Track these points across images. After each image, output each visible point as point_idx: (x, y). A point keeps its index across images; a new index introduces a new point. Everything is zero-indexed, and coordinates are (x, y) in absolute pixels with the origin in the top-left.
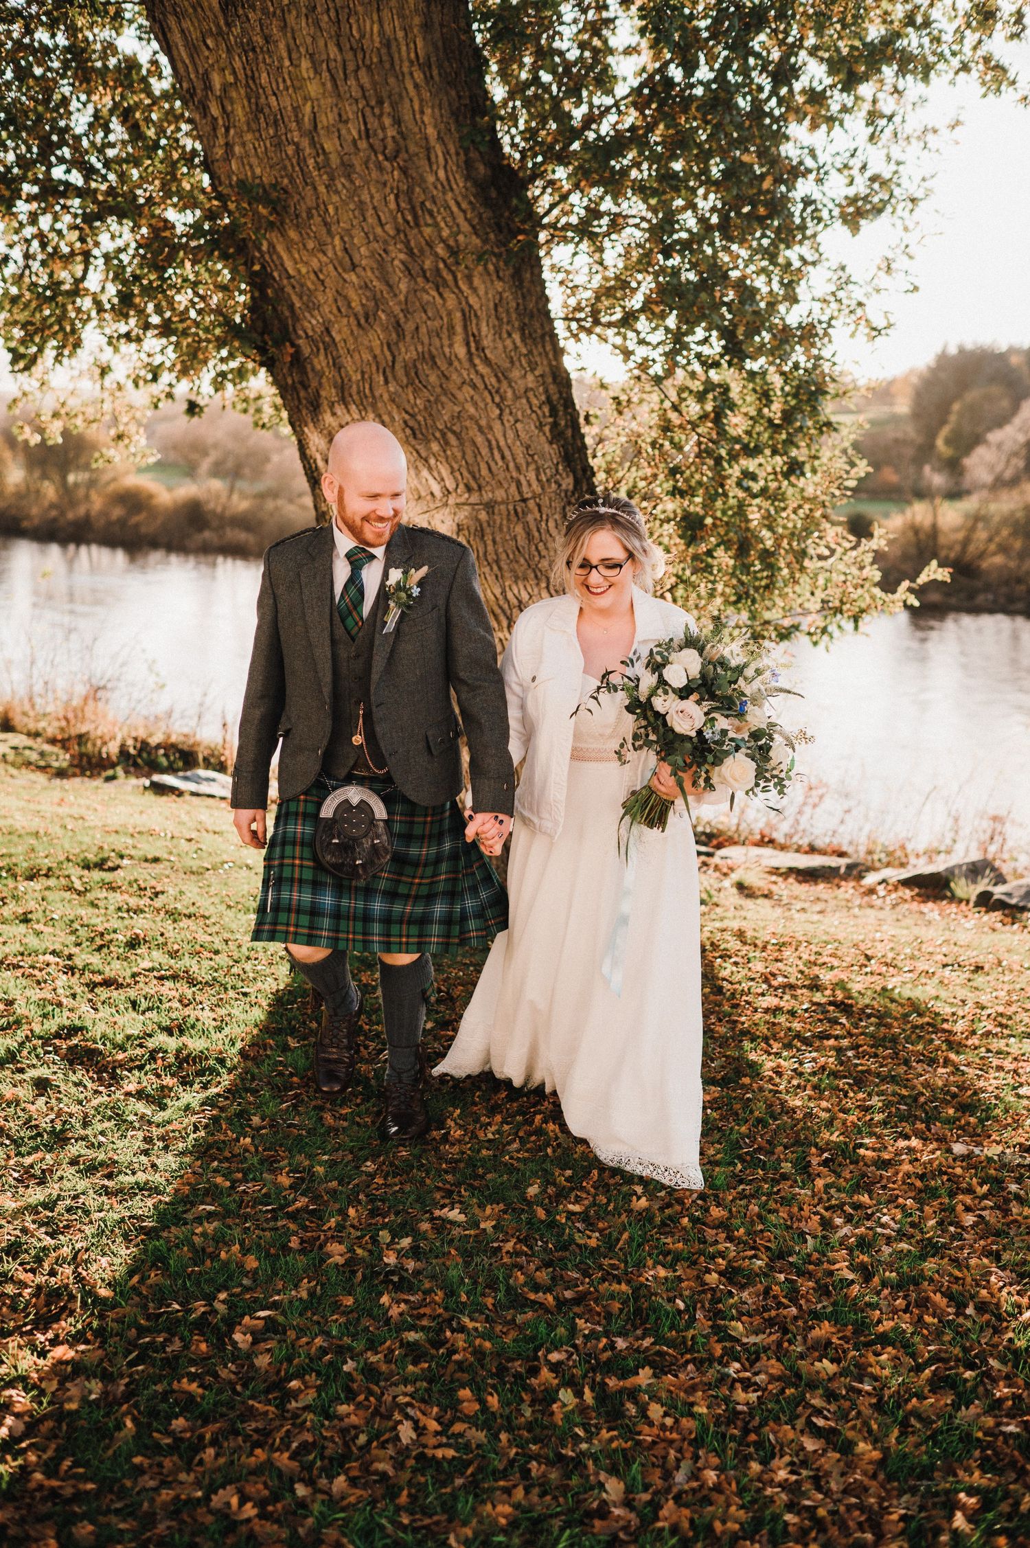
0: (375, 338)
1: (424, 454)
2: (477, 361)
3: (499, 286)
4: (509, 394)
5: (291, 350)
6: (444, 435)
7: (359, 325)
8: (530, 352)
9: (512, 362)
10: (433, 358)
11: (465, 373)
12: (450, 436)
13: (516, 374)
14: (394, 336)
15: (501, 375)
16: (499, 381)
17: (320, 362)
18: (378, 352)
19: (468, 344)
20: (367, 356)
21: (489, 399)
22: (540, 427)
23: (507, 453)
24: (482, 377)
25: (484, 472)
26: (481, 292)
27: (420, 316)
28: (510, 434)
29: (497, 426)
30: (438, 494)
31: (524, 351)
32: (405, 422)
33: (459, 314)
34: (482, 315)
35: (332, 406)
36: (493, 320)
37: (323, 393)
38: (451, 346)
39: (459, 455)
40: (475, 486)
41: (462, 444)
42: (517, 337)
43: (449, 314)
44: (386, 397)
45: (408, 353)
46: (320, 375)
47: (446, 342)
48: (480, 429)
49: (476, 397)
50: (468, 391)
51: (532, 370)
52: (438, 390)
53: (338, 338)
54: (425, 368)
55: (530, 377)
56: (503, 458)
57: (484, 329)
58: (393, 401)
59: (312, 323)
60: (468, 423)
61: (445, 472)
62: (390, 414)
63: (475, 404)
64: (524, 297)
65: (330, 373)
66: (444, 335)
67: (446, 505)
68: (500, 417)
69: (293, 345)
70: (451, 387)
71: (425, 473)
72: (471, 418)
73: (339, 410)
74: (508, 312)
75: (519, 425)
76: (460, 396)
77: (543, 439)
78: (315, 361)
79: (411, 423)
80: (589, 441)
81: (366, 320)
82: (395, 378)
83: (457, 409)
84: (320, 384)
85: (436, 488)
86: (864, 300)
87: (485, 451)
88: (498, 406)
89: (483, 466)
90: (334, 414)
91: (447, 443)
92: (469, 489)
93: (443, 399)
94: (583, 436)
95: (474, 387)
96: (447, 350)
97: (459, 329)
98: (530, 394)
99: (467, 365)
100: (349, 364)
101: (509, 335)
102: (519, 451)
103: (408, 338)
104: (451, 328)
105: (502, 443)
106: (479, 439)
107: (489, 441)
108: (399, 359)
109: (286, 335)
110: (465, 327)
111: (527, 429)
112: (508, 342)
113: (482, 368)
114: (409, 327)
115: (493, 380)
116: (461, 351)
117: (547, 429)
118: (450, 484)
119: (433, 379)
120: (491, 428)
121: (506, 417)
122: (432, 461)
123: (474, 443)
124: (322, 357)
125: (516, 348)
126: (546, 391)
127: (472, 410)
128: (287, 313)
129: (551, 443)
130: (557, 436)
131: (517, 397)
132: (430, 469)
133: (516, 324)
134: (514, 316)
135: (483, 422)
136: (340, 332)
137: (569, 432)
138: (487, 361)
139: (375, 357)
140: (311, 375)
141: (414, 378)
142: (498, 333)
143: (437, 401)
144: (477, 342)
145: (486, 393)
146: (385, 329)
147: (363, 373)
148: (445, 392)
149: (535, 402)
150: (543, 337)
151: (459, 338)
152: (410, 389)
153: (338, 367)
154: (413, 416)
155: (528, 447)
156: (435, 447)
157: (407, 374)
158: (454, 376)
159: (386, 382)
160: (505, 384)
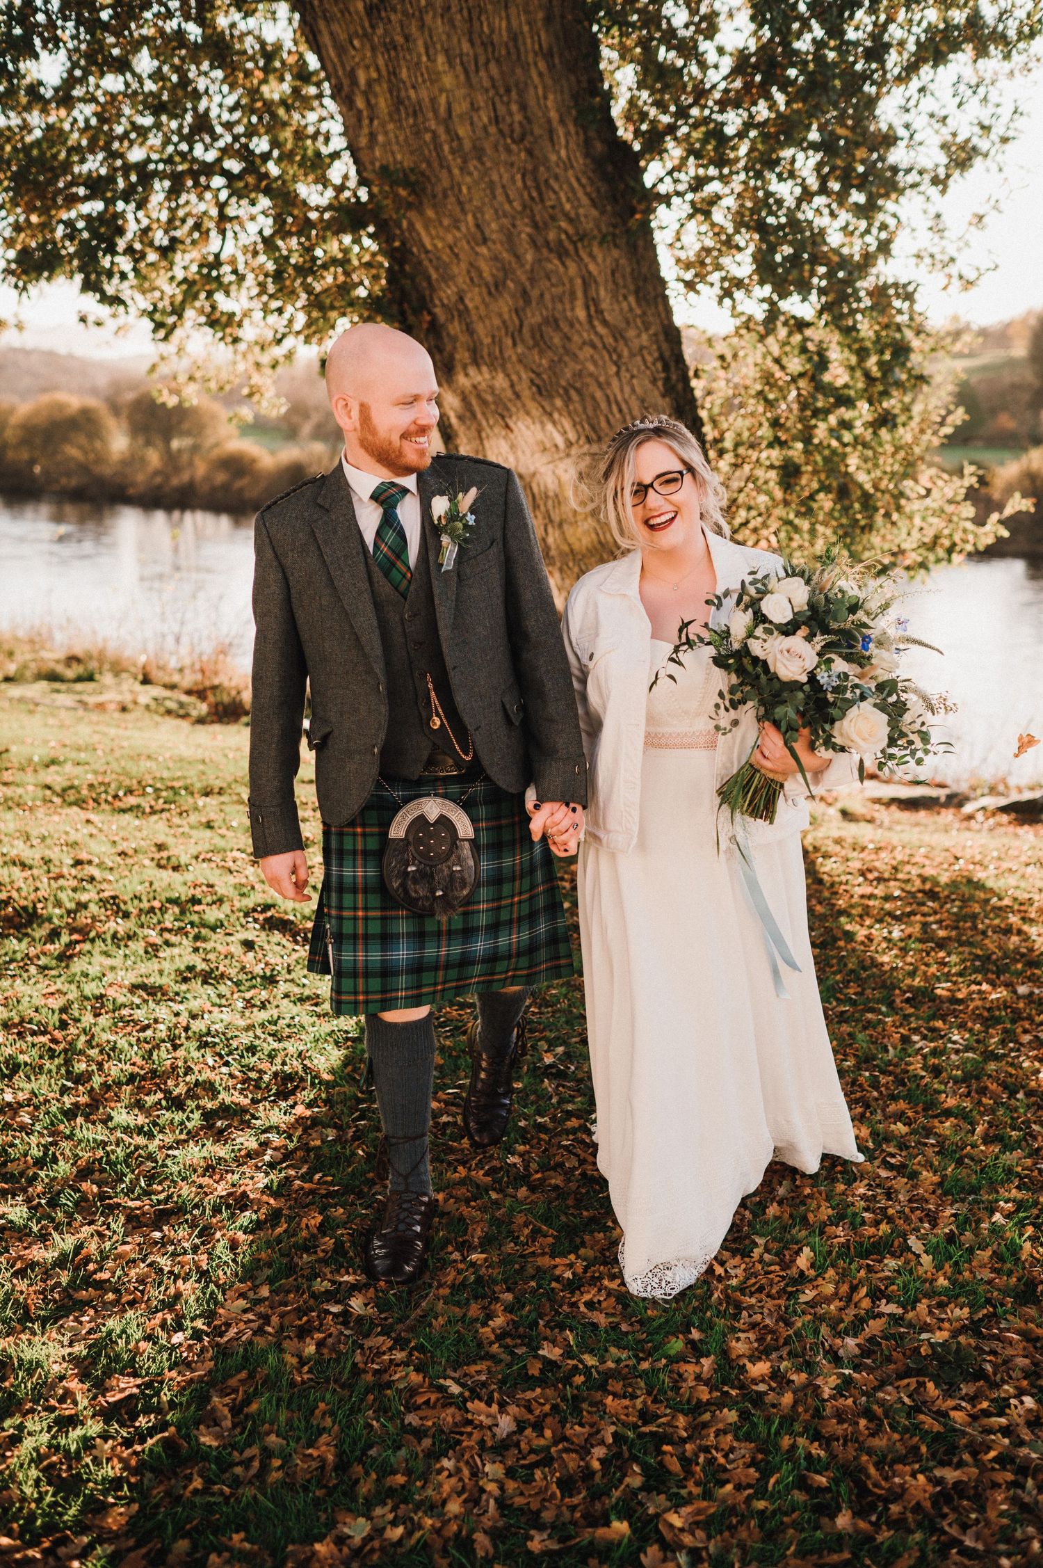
0: (504, 305)
1: (548, 411)
2: (596, 323)
3: (616, 253)
4: (626, 353)
5: (428, 318)
6: (566, 391)
7: (490, 293)
8: (644, 313)
9: (628, 323)
10: (556, 321)
11: (585, 335)
12: (573, 394)
13: (631, 333)
14: (521, 303)
15: (618, 334)
16: (616, 340)
17: (455, 328)
18: (506, 317)
19: (587, 308)
20: (497, 322)
21: (607, 357)
22: (654, 381)
23: (624, 407)
24: (601, 337)
25: (603, 424)
26: (600, 260)
27: (544, 284)
28: (627, 389)
29: (615, 383)
30: (561, 444)
31: (639, 312)
32: (532, 381)
33: (579, 281)
34: (600, 279)
35: (465, 367)
36: (610, 286)
37: (457, 356)
38: (573, 309)
39: (580, 409)
40: (595, 438)
41: (583, 400)
42: (632, 299)
43: (571, 280)
44: (514, 358)
45: (534, 317)
46: (454, 339)
47: (568, 306)
48: (600, 385)
49: (595, 356)
50: (588, 351)
51: (647, 329)
52: (561, 351)
53: (470, 305)
54: (548, 330)
55: (645, 337)
56: (620, 411)
57: (602, 293)
58: (520, 361)
59: (447, 293)
60: (588, 380)
61: (567, 424)
62: (518, 374)
63: (595, 363)
64: (637, 263)
65: (464, 338)
66: (566, 301)
67: (568, 455)
68: (618, 374)
69: (430, 313)
70: (573, 347)
71: (550, 427)
72: (591, 375)
73: (472, 371)
74: (624, 277)
75: (635, 381)
76: (581, 355)
77: (656, 393)
78: (450, 327)
79: (537, 381)
80: (698, 393)
81: (497, 288)
82: (521, 340)
83: (578, 367)
84: (455, 348)
85: (560, 440)
87: (603, 405)
88: (616, 363)
89: (602, 419)
90: (467, 375)
91: (570, 399)
92: (589, 440)
93: (566, 359)
94: (692, 390)
95: (594, 346)
96: (569, 314)
97: (580, 294)
98: (645, 352)
99: (587, 327)
100: (480, 329)
101: (625, 298)
102: (635, 405)
103: (534, 303)
104: (573, 294)
105: (619, 398)
106: (599, 395)
107: (607, 397)
108: (526, 323)
109: (423, 305)
110: (585, 292)
111: (642, 384)
112: (625, 305)
113: (601, 330)
114: (534, 294)
115: (611, 340)
116: (581, 314)
117: (660, 383)
118: (572, 436)
119: (557, 340)
120: (609, 384)
121: (624, 374)
122: (556, 416)
123: (594, 398)
124: (456, 325)
125: (631, 310)
126: (659, 348)
127: (592, 368)
128: (425, 284)
129: (663, 396)
130: (669, 389)
131: (632, 355)
132: (554, 423)
133: (632, 287)
134: (629, 280)
135: (602, 379)
136: (472, 300)
137: (680, 386)
138: (605, 323)
139: (504, 322)
140: (446, 340)
141: (539, 341)
142: (615, 297)
143: (560, 360)
144: (596, 305)
145: (605, 353)
146: (513, 296)
147: (493, 337)
148: (567, 351)
149: (649, 359)
150: (656, 297)
151: (579, 303)
152: (535, 352)
153: (470, 331)
154: (538, 375)
155: (643, 401)
156: (559, 402)
157: (533, 337)
158: (576, 338)
159: (515, 344)
160: (621, 342)
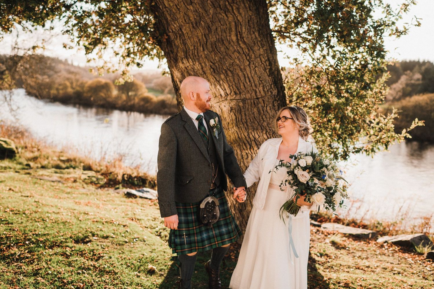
0: (200, 32)
1: (218, 79)
2: (240, 43)
3: (250, 13)
4: (253, 56)
5: (166, 37)
6: (226, 72)
7: (193, 27)
8: (262, 40)
9: (255, 44)
10: (223, 41)
11: (235, 47)
12: (229, 72)
13: (256, 48)
14: (207, 31)
15: (250, 48)
16: (249, 51)
17: (178, 42)
18: (200, 38)
19: (237, 36)
20: (196, 40)
21: (245, 58)
22: (265, 70)
23: (251, 79)
24: (242, 49)
25: (242, 87)
26: (243, 15)
27: (218, 24)
28: (253, 72)
29: (248, 69)
30: (223, 95)
31: (259, 39)
32: (211, 66)
33: (233, 23)
34: (243, 24)
35: (182, 60)
36: (247, 26)
37: (179, 55)
38: (230, 36)
39: (232, 80)
40: (238, 93)
41: (233, 76)
42: (257, 34)
43: (230, 23)
44: (203, 56)
45: (213, 39)
46: (178, 47)
47: (228, 35)
48: (241, 70)
49: (239, 57)
50: (237, 55)
51: (262, 47)
52: (224, 54)
53: (185, 32)
54: (219, 45)
55: (261, 50)
56: (250, 81)
57: (244, 30)
58: (206, 58)
59: (175, 26)
60: (236, 67)
61: (226, 87)
62: (205, 63)
63: (239, 60)
64: (260, 19)
65: (181, 46)
66: (228, 32)
67: (226, 99)
68: (249, 65)
69: (167, 35)
70: (230, 52)
71: (218, 87)
72: (237, 65)
73: (185, 61)
74: (253, 24)
75: (256, 69)
76: (233, 56)
77: (266, 74)
78: (176, 42)
79: (213, 67)
80: (284, 77)
81: (196, 25)
82: (207, 48)
83: (232, 61)
84: (177, 51)
85: (222, 93)
86: (395, 21)
87: (242, 79)
88: (248, 60)
89: (242, 84)
90: (183, 63)
91: (227, 75)
92: (236, 93)
93: (227, 57)
94: (281, 75)
95: (239, 53)
96: (228, 38)
97: (233, 29)
98: (261, 57)
99: (236, 44)
100: (189, 42)
101: (254, 33)
102: (256, 79)
103: (213, 32)
104: (230, 29)
105: (250, 75)
106: (240, 74)
107: (244, 75)
108: (209, 41)
109: (165, 32)
110: (236, 29)
111: (260, 70)
112: (253, 36)
113: (242, 45)
114: (213, 28)
115: (247, 50)
116: (234, 38)
117: (268, 70)
118: (228, 91)
119: (222, 49)
120: (245, 70)
121: (251, 65)
122: (221, 82)
123: (238, 75)
124: (178, 40)
125: (256, 38)
126: (268, 56)
127: (238, 62)
128: (165, 22)
129: (269, 76)
130: (271, 73)
131: (256, 58)
132: (220, 85)
133: (257, 29)
134: (256, 25)
135: (242, 67)
136: (185, 30)
137: (276, 73)
138: (244, 43)
139: (199, 40)
140: (174, 47)
141: (215, 48)
142: (249, 32)
143: (224, 58)
144: (241, 35)
145: (244, 55)
146: (204, 29)
147: (194, 46)
148: (227, 54)
149: (263, 60)
150: (267, 35)
151: (233, 33)
152: (213, 53)
153: (185, 44)
154: (214, 64)
155: (260, 77)
156: (222, 76)
157: (212, 47)
158: (231, 48)
159: (204, 50)
160: (251, 52)
